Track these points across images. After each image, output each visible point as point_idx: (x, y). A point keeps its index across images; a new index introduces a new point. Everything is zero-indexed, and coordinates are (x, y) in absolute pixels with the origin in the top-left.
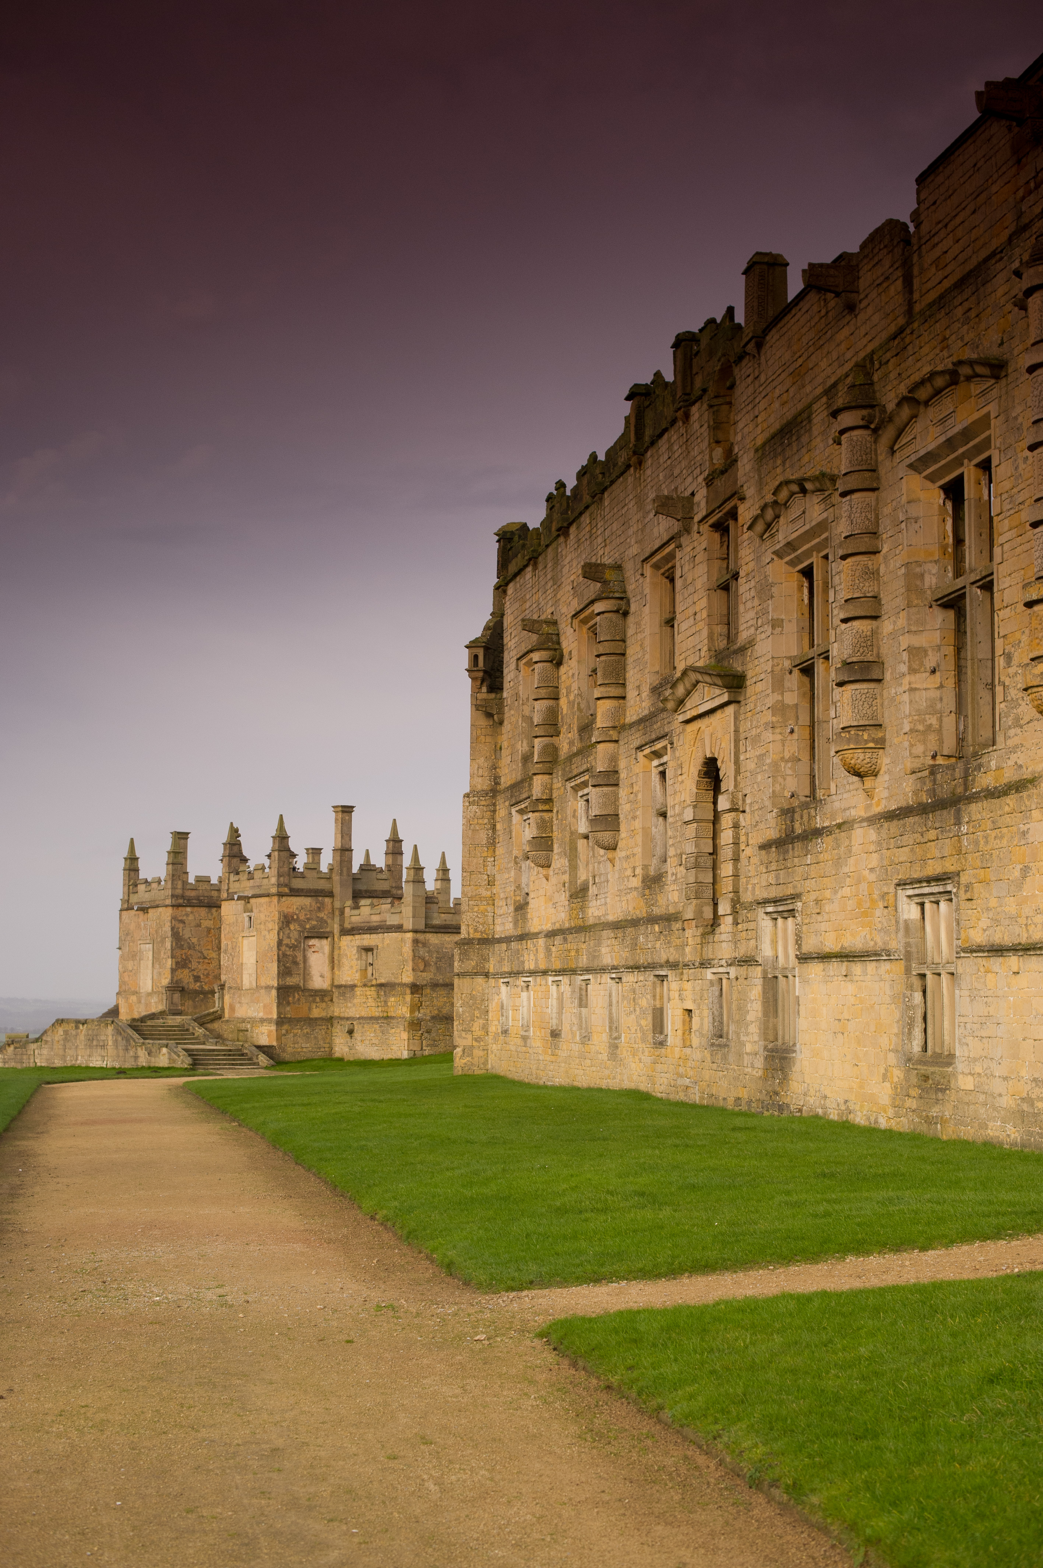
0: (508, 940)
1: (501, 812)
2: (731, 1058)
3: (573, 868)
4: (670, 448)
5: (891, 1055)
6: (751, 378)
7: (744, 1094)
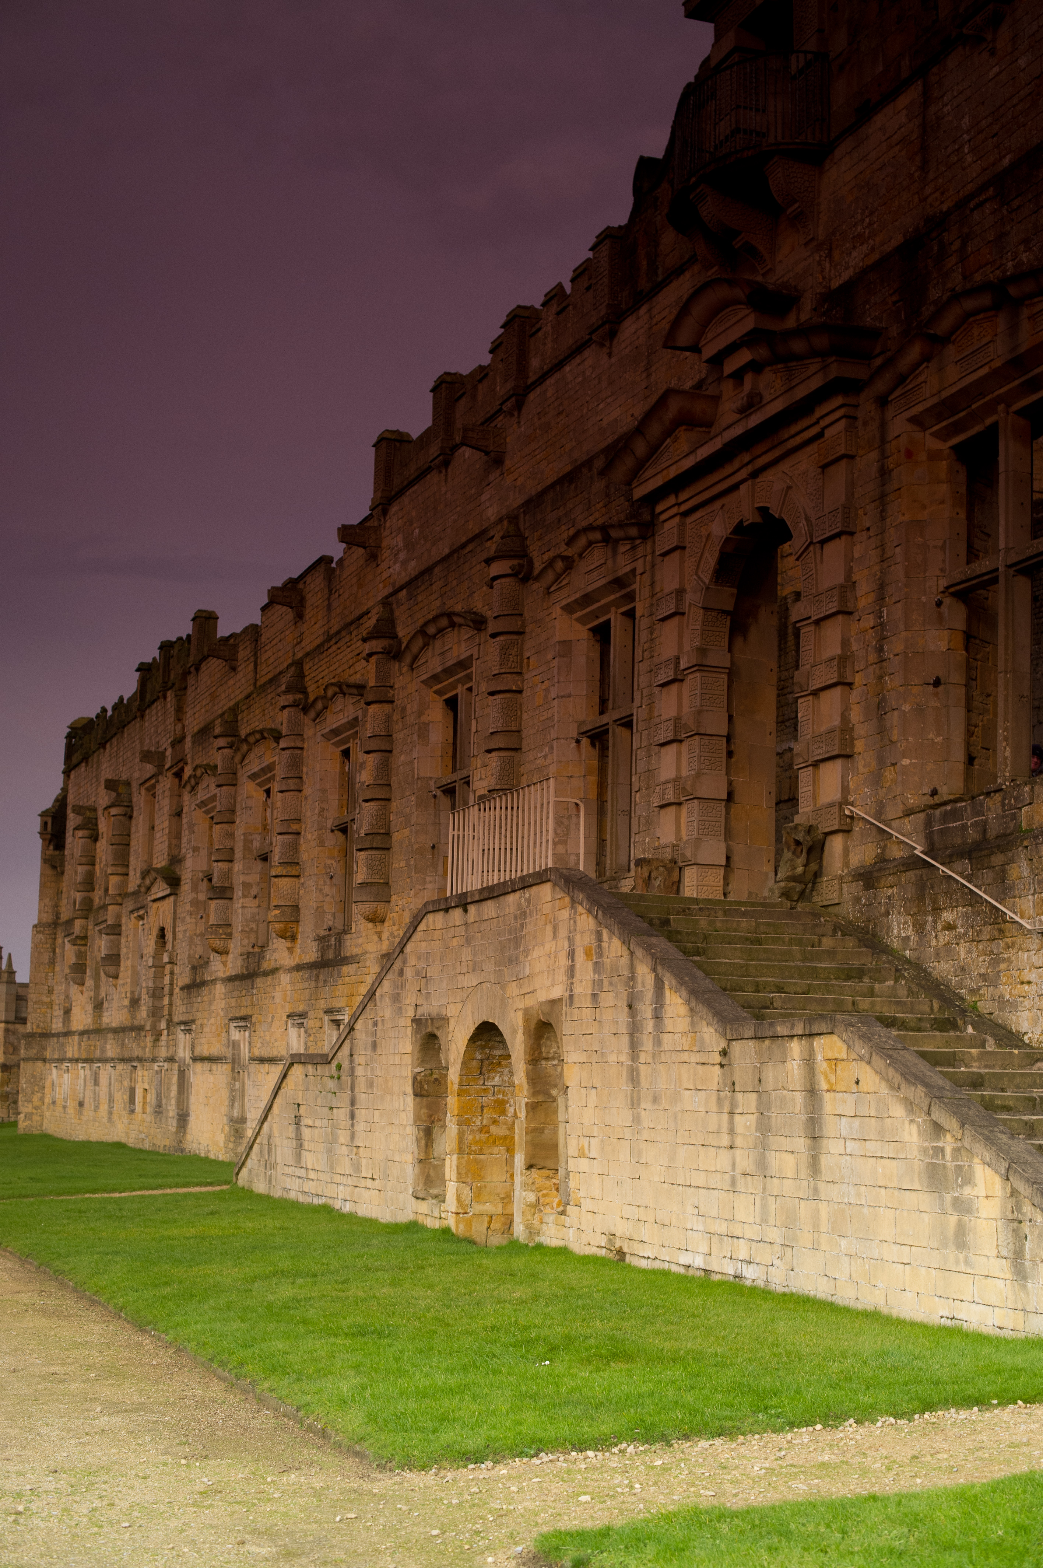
0: (58, 1035)
1: (59, 941)
2: (163, 1120)
3: (97, 987)
4: (157, 713)
5: (225, 1118)
6: (194, 688)
7: (167, 1142)
